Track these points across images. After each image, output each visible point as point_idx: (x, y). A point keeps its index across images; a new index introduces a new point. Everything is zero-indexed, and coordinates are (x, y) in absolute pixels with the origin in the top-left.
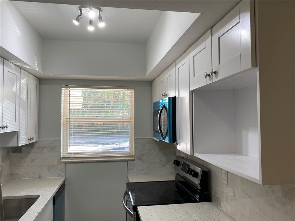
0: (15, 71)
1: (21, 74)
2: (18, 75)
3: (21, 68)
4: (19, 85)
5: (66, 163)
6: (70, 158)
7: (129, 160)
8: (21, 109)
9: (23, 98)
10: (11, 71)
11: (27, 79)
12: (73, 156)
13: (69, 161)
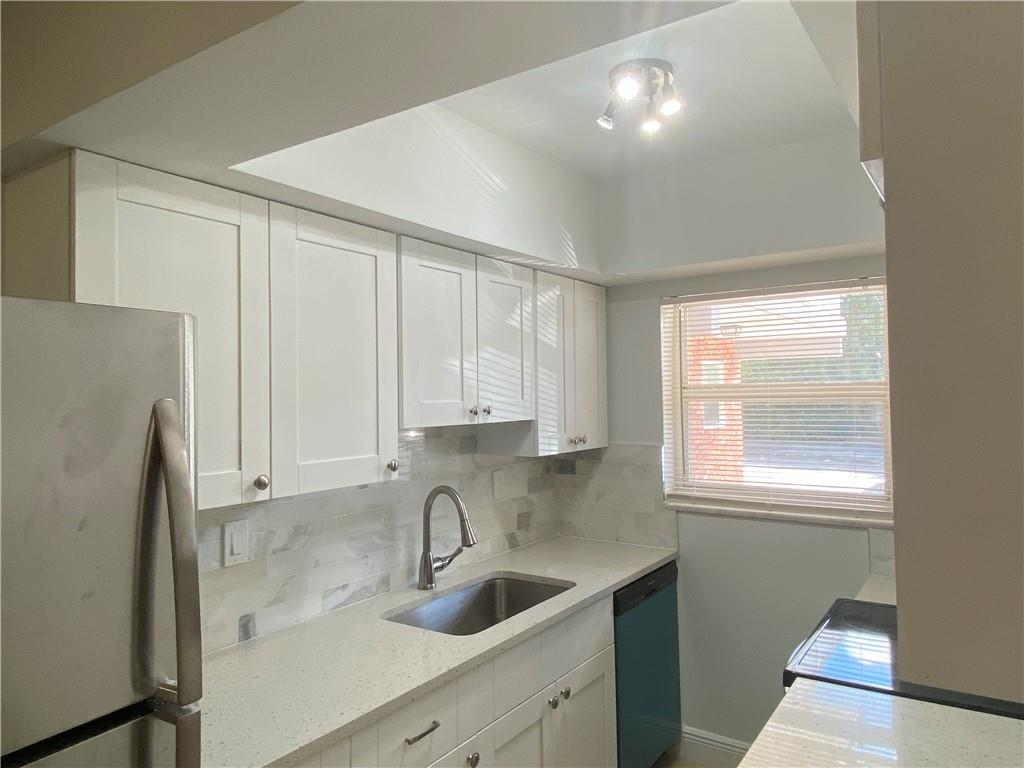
0: (514, 278)
1: (535, 282)
2: (528, 286)
3: (534, 270)
4: (529, 310)
5: (678, 512)
6: (687, 498)
7: (874, 526)
8: (540, 369)
9: (546, 340)
10: (501, 279)
11: (558, 293)
12: (696, 494)
13: (687, 508)
